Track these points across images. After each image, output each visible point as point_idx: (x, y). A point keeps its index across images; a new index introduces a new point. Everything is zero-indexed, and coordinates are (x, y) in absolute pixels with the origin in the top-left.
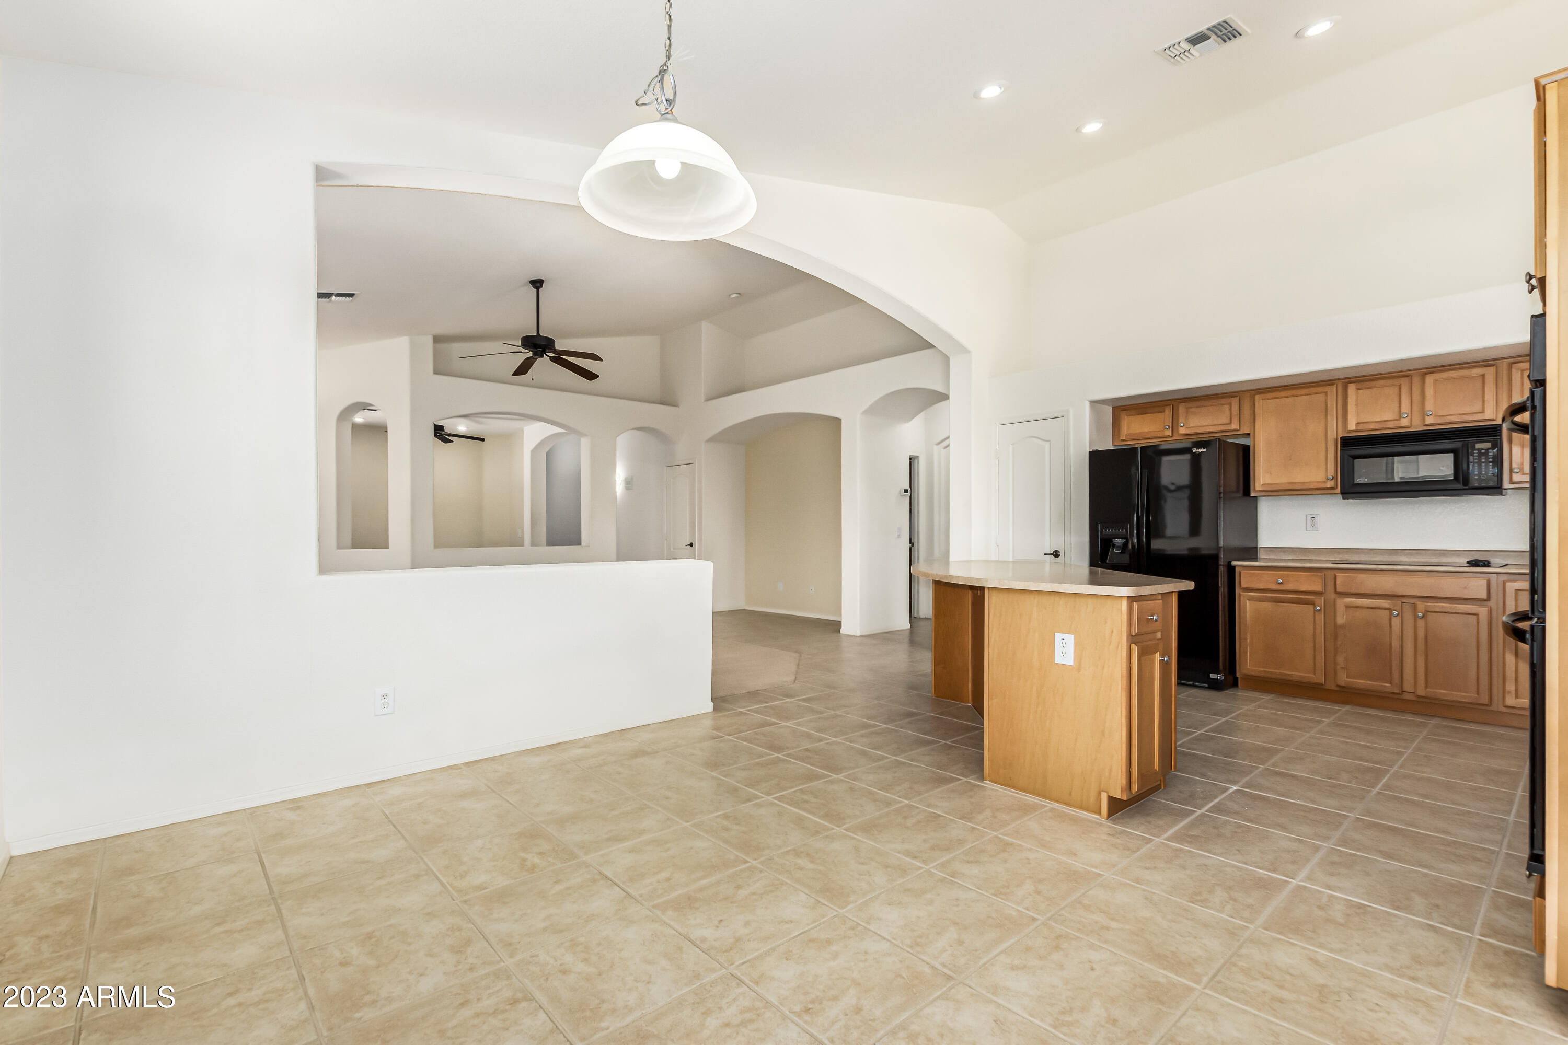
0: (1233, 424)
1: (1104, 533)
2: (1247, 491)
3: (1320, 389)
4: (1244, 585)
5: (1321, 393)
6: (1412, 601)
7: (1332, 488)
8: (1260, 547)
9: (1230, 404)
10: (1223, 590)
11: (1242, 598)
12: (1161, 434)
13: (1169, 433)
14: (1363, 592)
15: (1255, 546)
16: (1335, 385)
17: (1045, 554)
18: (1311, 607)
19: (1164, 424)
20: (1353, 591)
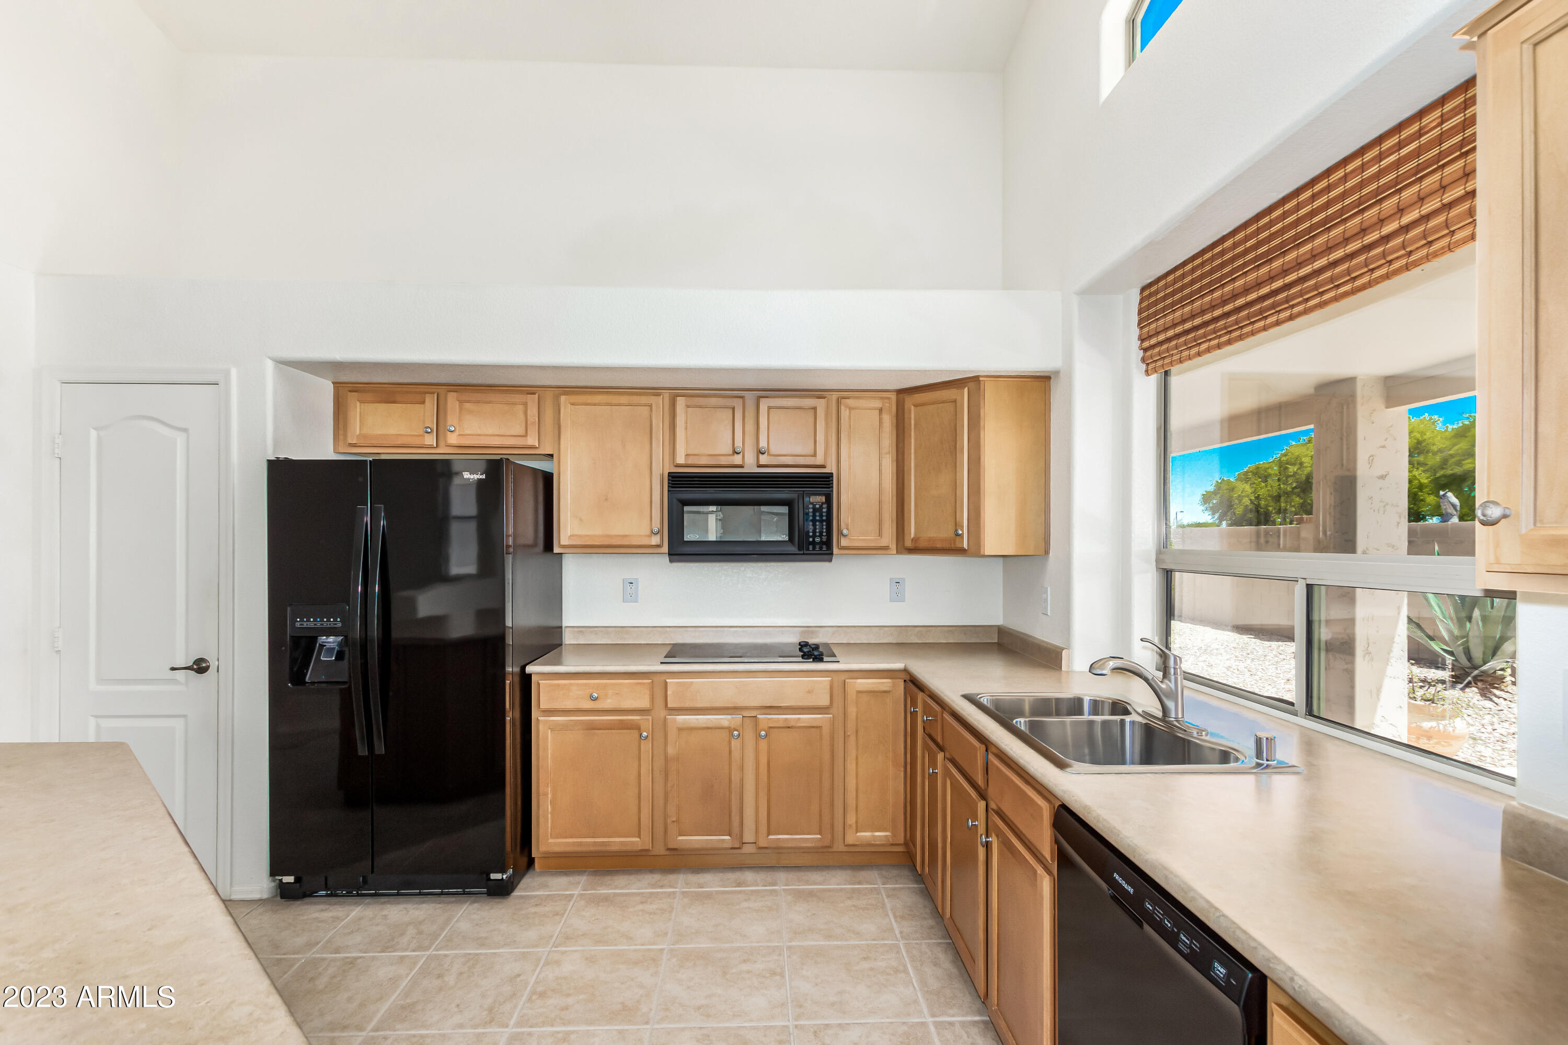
0: (529, 437)
1: (298, 625)
2: (548, 545)
3: (644, 400)
4: (543, 706)
5: (645, 405)
6: (753, 713)
7: (658, 546)
8: (566, 627)
9: (525, 404)
10: (511, 716)
11: (541, 727)
12: (417, 442)
13: (430, 440)
14: (699, 705)
15: (559, 625)
16: (662, 396)
17: (173, 669)
18: (635, 733)
19: (424, 423)
20: (688, 704)
